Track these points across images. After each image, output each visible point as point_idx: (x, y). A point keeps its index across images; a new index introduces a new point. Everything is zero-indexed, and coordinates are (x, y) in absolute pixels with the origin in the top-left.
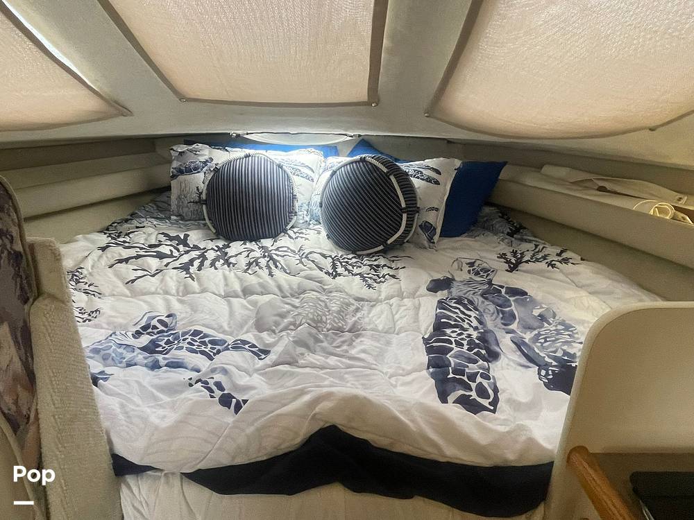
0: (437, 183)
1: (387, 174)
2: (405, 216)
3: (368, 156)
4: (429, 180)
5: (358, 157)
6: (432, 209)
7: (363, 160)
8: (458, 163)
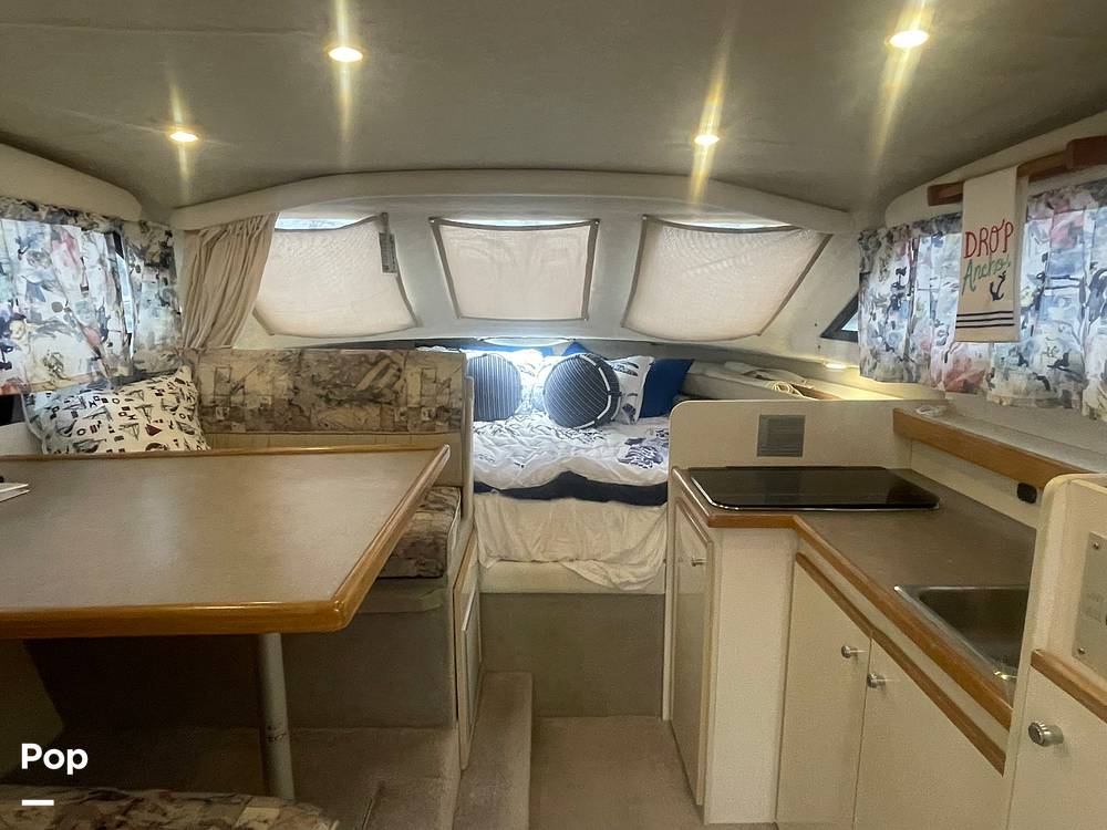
0: (635, 374)
1: (597, 367)
2: (610, 397)
3: (582, 355)
4: (629, 372)
5: (573, 355)
6: (632, 394)
7: (578, 357)
8: (651, 360)
